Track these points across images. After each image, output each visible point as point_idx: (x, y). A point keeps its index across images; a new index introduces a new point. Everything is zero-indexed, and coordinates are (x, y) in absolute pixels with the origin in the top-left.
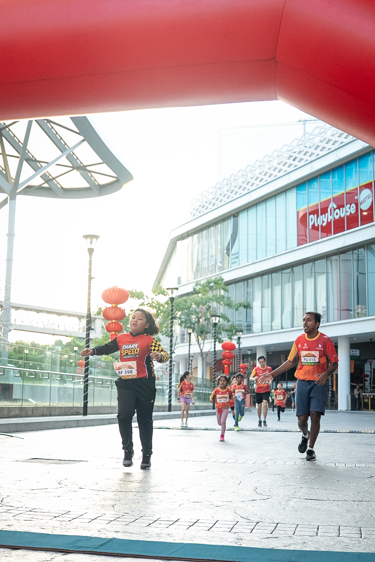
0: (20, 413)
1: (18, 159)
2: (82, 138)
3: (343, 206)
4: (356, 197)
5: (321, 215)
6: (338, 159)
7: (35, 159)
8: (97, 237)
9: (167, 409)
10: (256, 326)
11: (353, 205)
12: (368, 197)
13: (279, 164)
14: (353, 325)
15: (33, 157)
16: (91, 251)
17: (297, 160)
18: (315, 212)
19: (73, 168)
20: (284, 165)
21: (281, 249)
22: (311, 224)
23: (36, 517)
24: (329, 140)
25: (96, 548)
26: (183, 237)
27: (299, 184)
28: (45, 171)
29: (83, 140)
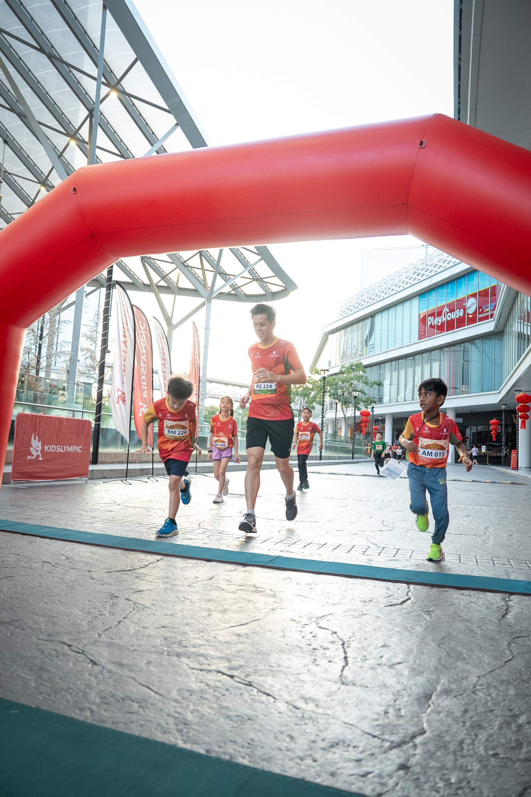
1: (213, 273)
2: (260, 257)
3: (454, 311)
4: (464, 304)
5: (437, 317)
7: (226, 273)
9: (319, 458)
10: (386, 399)
11: (462, 310)
12: (473, 304)
13: (406, 278)
14: (459, 399)
15: (224, 271)
17: (420, 275)
18: (432, 315)
19: (253, 280)
20: (410, 279)
21: (406, 342)
22: (429, 323)
23: (224, 538)
24: (445, 260)
25: (267, 563)
26: (333, 332)
27: (422, 294)
28: (233, 282)
29: (261, 259)
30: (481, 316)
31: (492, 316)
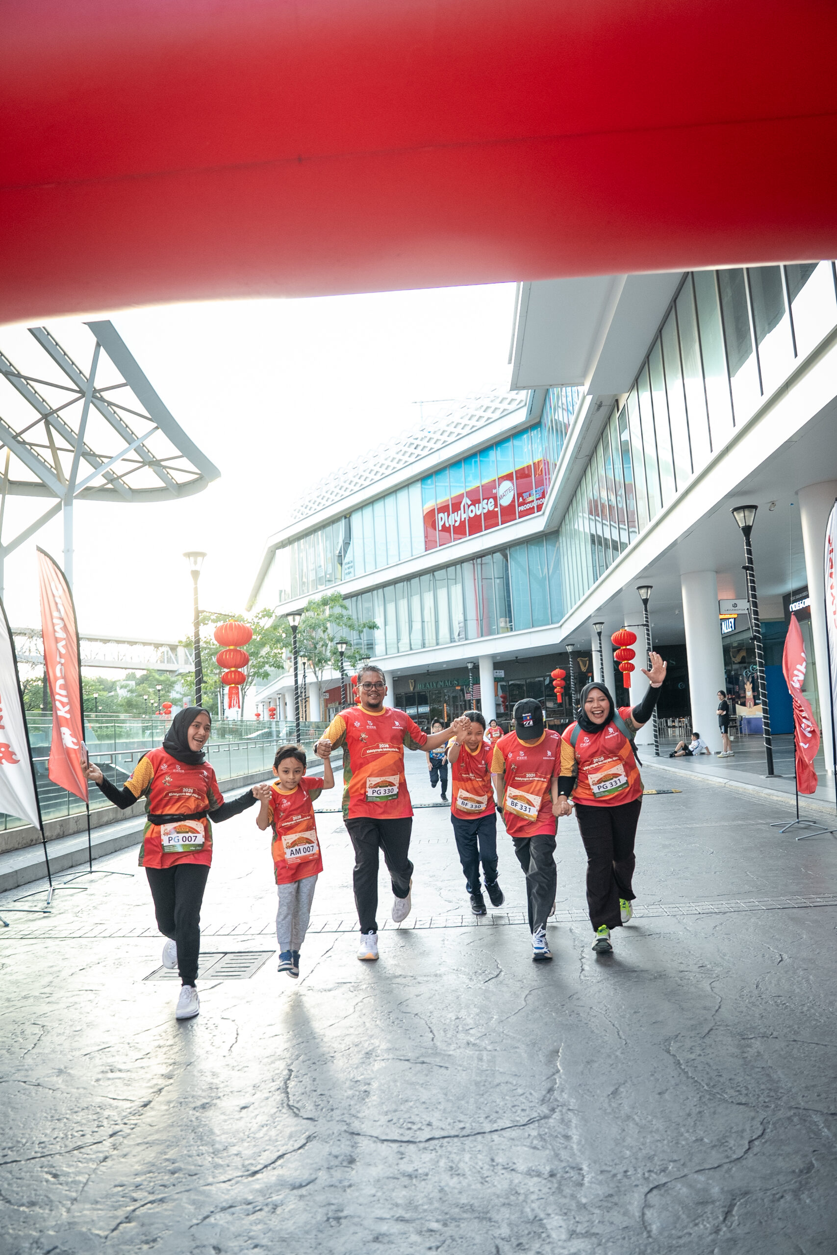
0: (114, 815)
2: (155, 425)
3: (479, 503)
4: (494, 491)
5: (453, 513)
6: (471, 445)
7: (94, 453)
8: (203, 555)
10: (379, 649)
11: (491, 500)
12: (509, 490)
13: (398, 453)
14: (497, 641)
15: (91, 450)
16: (195, 574)
17: (420, 448)
18: (444, 509)
19: (144, 463)
20: (403, 455)
21: (405, 555)
22: (441, 524)
24: (458, 424)
26: (283, 545)
27: (424, 477)
28: (108, 469)
29: (157, 428)
30: (522, 508)
31: (539, 508)
